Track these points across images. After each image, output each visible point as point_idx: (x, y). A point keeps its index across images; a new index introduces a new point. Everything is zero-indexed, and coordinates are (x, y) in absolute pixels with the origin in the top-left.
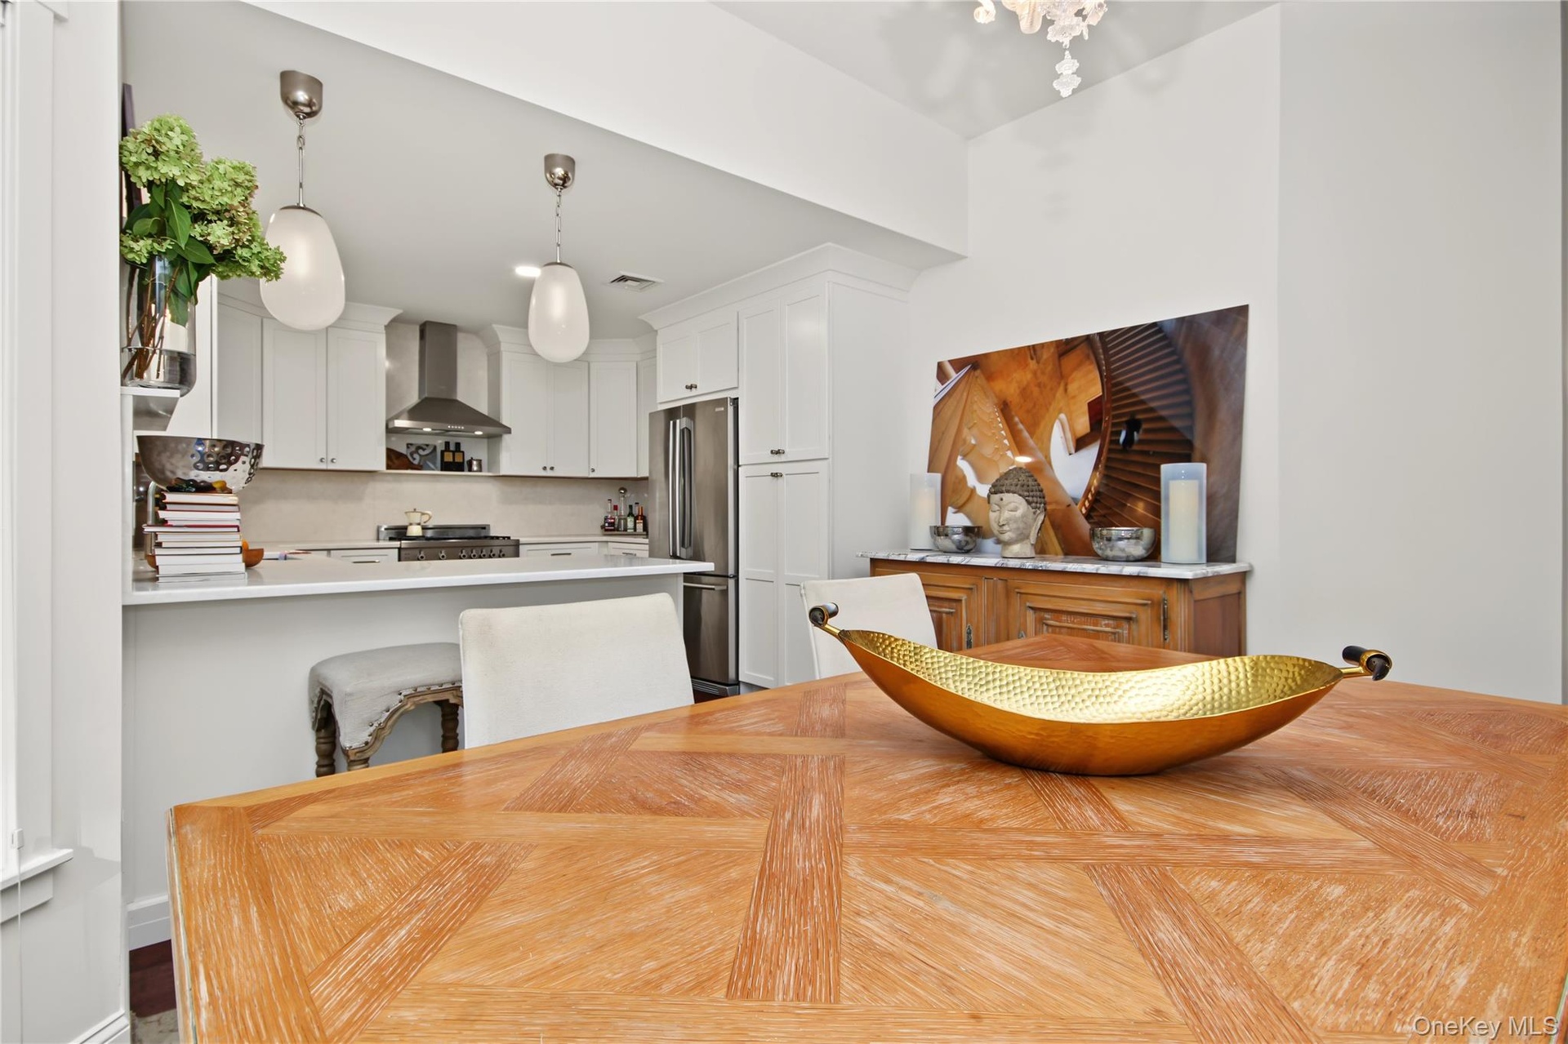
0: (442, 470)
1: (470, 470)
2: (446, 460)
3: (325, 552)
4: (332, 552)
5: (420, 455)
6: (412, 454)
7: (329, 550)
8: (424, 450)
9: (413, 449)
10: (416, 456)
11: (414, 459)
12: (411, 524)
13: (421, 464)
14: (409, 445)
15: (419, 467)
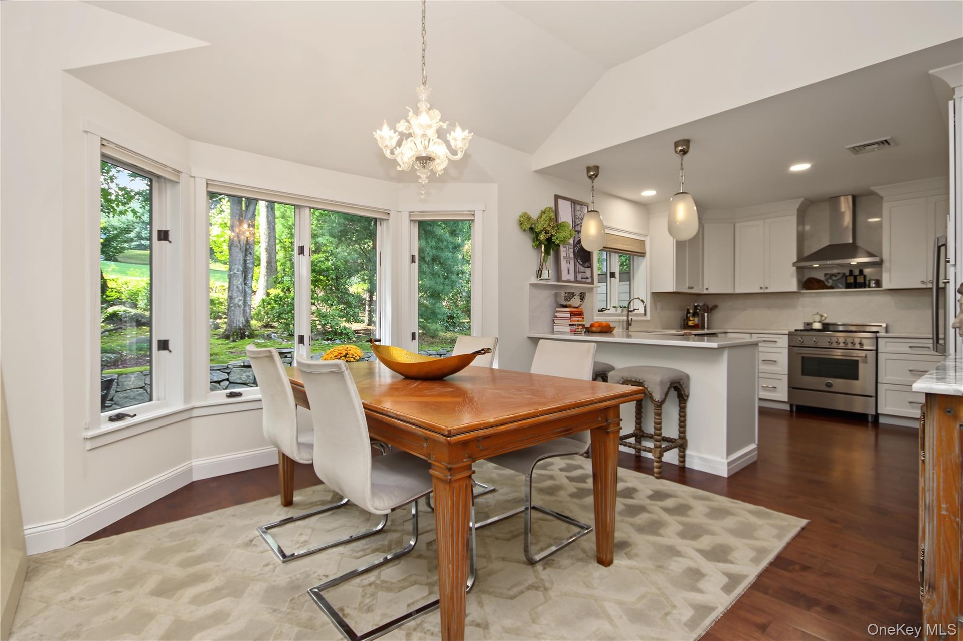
0: (846, 288)
1: (869, 287)
2: (848, 281)
3: (749, 335)
4: (753, 335)
5: (833, 280)
6: (827, 280)
7: (751, 333)
8: (836, 276)
9: (828, 276)
10: (830, 281)
11: (828, 282)
12: (814, 322)
13: (833, 285)
14: (826, 275)
15: (832, 287)
